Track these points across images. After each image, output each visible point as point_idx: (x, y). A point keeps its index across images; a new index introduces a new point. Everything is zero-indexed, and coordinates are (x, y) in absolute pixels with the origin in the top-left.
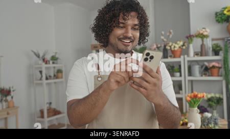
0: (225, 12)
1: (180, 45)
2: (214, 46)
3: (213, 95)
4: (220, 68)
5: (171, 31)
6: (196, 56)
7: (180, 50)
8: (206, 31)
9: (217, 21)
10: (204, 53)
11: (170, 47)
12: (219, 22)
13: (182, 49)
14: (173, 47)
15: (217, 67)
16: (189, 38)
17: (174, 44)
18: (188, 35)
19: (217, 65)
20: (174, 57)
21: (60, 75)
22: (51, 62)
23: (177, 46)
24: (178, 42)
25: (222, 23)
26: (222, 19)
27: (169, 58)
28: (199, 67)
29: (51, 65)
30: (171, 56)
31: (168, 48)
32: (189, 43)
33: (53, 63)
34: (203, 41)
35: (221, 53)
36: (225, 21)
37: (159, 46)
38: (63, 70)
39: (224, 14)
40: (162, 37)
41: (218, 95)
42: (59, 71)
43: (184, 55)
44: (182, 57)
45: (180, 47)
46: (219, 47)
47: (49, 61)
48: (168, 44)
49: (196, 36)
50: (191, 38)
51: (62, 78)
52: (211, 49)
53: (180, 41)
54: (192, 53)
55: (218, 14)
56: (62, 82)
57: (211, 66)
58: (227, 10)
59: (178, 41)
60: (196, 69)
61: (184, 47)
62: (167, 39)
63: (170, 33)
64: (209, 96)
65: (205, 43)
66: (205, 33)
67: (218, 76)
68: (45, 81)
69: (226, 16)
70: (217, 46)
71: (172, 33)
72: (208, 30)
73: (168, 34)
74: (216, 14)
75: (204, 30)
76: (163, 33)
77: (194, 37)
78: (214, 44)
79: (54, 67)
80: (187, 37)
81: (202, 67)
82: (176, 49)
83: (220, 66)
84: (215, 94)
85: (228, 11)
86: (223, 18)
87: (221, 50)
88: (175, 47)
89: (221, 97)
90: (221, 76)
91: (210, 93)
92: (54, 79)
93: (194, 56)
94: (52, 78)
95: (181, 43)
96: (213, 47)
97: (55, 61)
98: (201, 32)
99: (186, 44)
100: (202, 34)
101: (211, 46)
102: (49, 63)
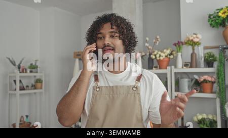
0: (220, 14)
1: (166, 54)
2: (207, 55)
3: (205, 116)
4: (213, 83)
5: (158, 37)
6: (185, 67)
7: (166, 59)
8: (198, 38)
9: (211, 25)
10: (194, 64)
11: (155, 55)
12: (213, 27)
13: (169, 58)
14: (158, 56)
15: (210, 82)
16: (177, 45)
17: (160, 53)
18: (177, 42)
19: (209, 79)
20: (160, 68)
21: (39, 85)
22: (28, 71)
23: (163, 55)
24: (165, 51)
25: (218, 28)
26: (217, 23)
27: (154, 69)
28: (189, 81)
29: (29, 74)
30: (156, 67)
31: (153, 57)
32: (178, 52)
33: (31, 72)
34: (193, 49)
35: (216, 64)
36: (221, 25)
37: (143, 54)
38: (43, 79)
39: (219, 17)
40: (147, 44)
41: (210, 117)
42: (39, 81)
43: (171, 66)
44: (169, 68)
45: (167, 56)
46: (213, 56)
47: (26, 70)
48: (154, 52)
49: (186, 43)
50: (179, 46)
51: (41, 88)
52: (203, 59)
53: (167, 49)
54: (180, 63)
55: (212, 17)
56: (41, 93)
57: (202, 80)
58: (222, 12)
59: (165, 49)
60: (185, 83)
61: (172, 57)
62: (153, 47)
63: (157, 39)
64: (200, 117)
65: (196, 51)
66: (196, 40)
67: (212, 92)
68: (18, 92)
69: (221, 19)
70: (211, 55)
71: (159, 40)
72: (200, 36)
73: (154, 41)
74: (210, 16)
75: (195, 36)
76: (147, 39)
77: (183, 44)
78: (208, 54)
79: (35, 76)
80: (175, 45)
81: (192, 80)
82: (161, 58)
83: (213, 80)
84: (207, 115)
85: (224, 13)
86: (217, 21)
87: (215, 60)
88: (160, 56)
89: (215, 119)
90: (215, 93)
91: (201, 113)
92: (31, 89)
93: (183, 68)
94: (30, 88)
95: (168, 52)
96: (205, 57)
97: (33, 70)
98: (191, 38)
99: (174, 53)
100: (192, 40)
101: (203, 55)
102: (26, 72)
